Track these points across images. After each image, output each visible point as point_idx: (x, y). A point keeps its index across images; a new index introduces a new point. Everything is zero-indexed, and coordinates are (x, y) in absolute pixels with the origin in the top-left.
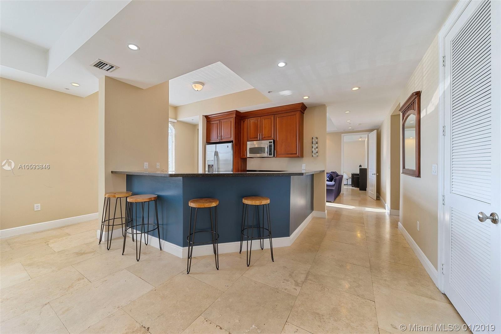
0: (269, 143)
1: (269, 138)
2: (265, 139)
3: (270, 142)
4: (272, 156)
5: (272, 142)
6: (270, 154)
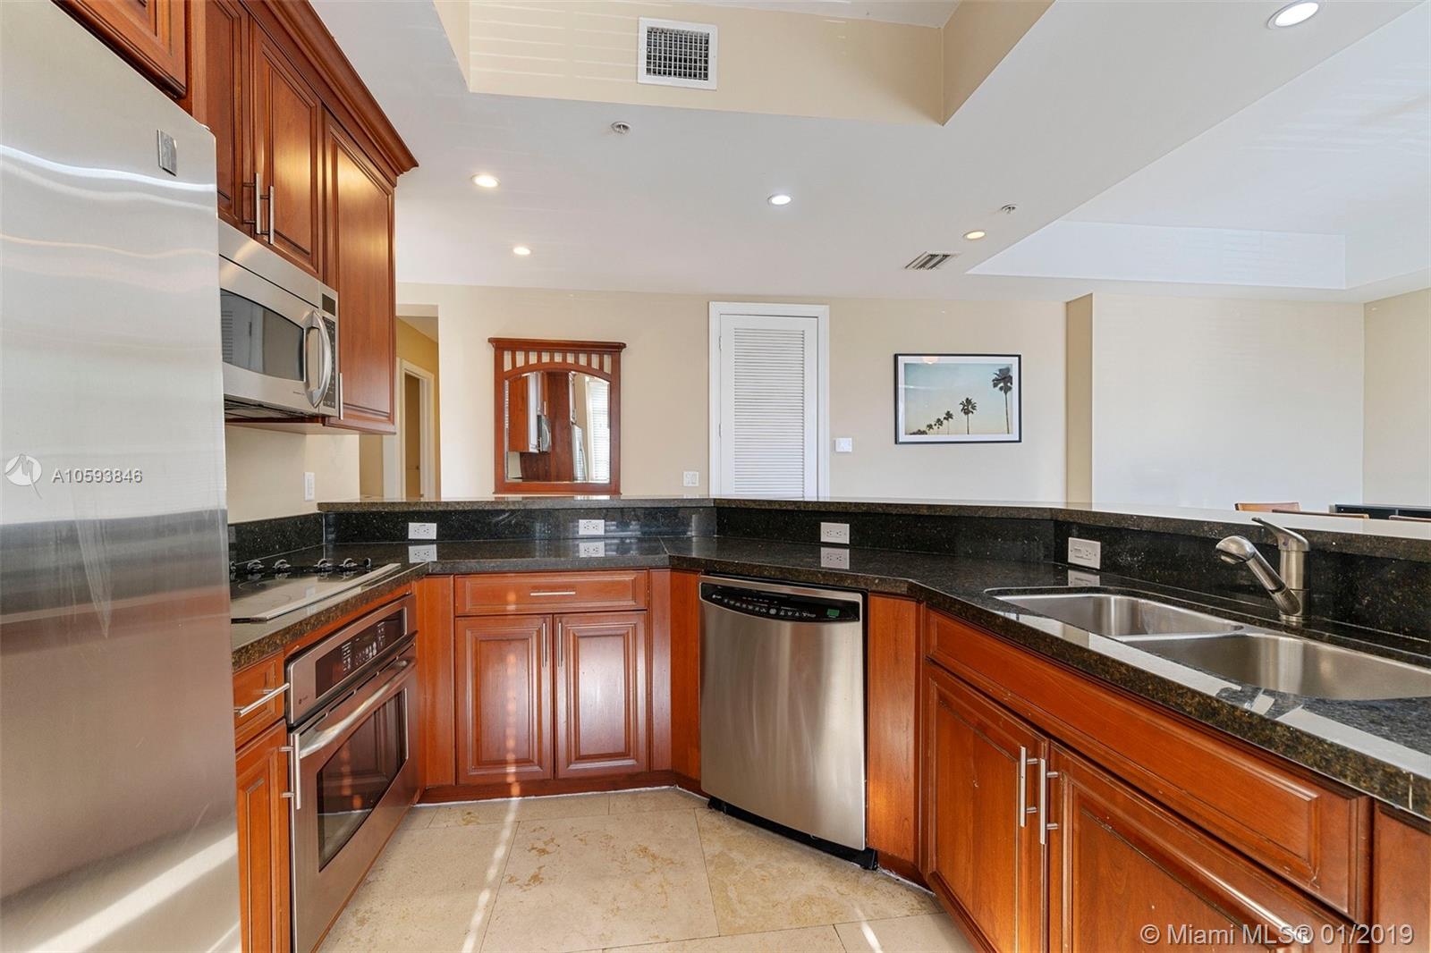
3: (325, 303)
4: (336, 410)
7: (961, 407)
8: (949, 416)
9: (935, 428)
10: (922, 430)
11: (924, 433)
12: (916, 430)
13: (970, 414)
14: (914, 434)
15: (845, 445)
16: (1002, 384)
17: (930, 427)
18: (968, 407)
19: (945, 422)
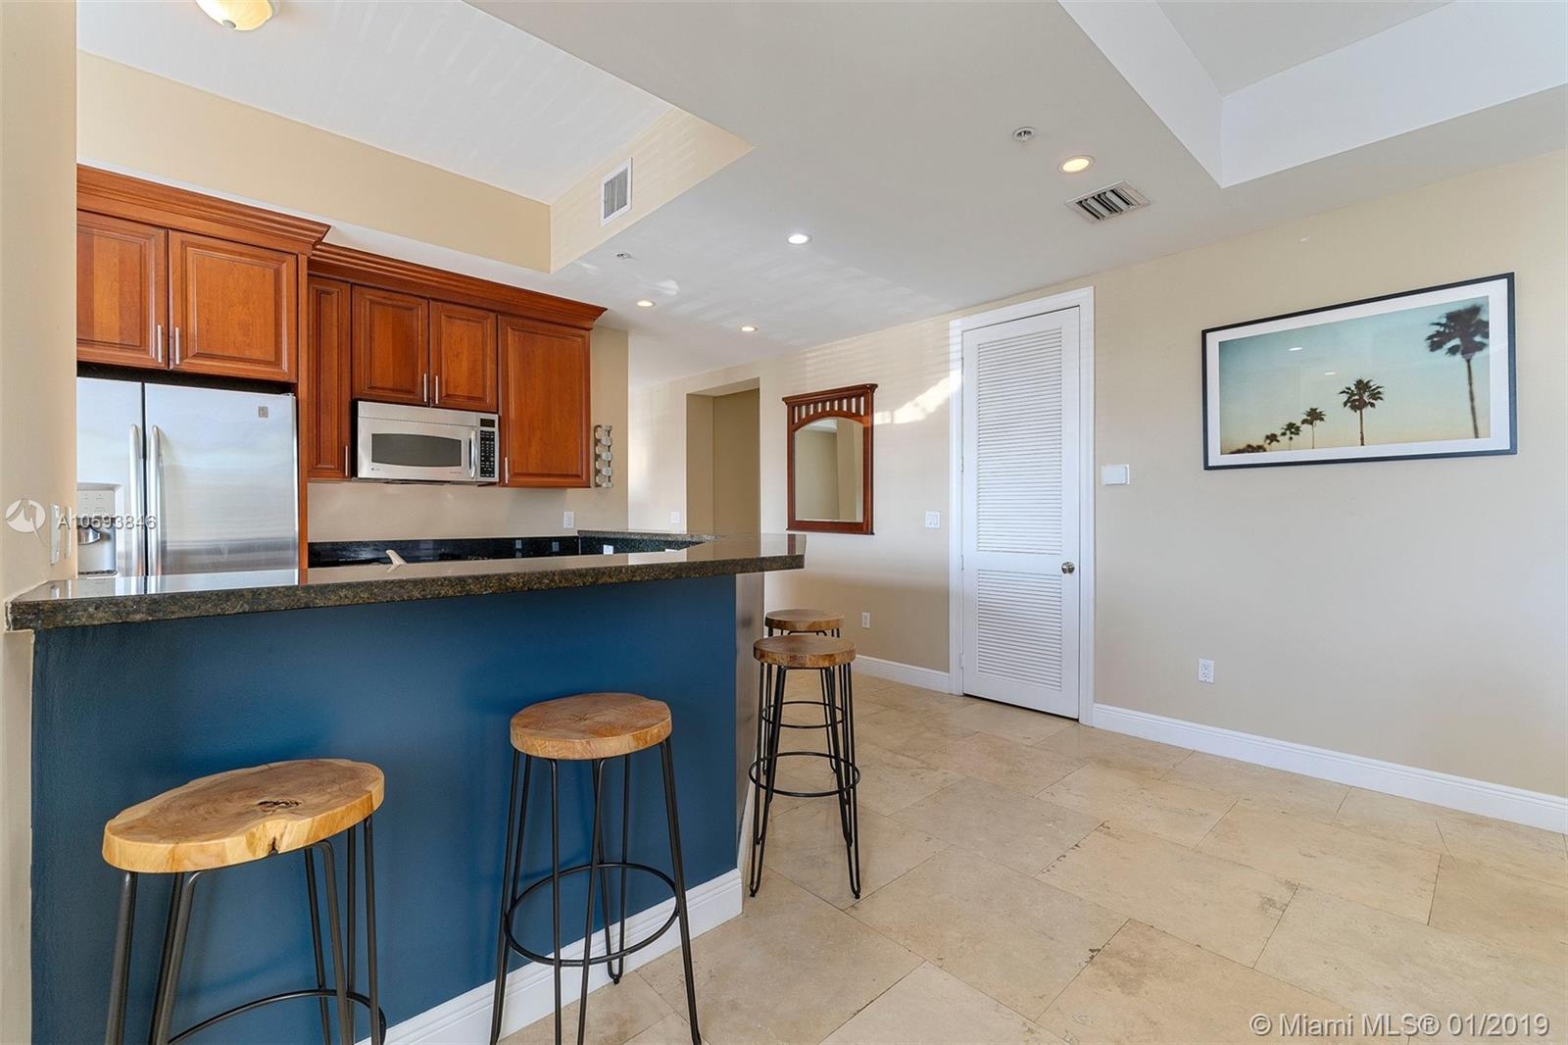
0: (482, 425)
1: (472, 403)
2: (450, 402)
3: (484, 422)
4: (496, 479)
5: (493, 421)
6: (486, 470)
7: (1345, 397)
8: (1314, 416)
9: (1284, 440)
10: (1255, 445)
11: (1260, 449)
12: (1242, 446)
13: (1367, 410)
14: (1239, 451)
15: (1115, 474)
16: (1456, 342)
17: (1272, 438)
18: (1362, 396)
19: (1305, 428)
